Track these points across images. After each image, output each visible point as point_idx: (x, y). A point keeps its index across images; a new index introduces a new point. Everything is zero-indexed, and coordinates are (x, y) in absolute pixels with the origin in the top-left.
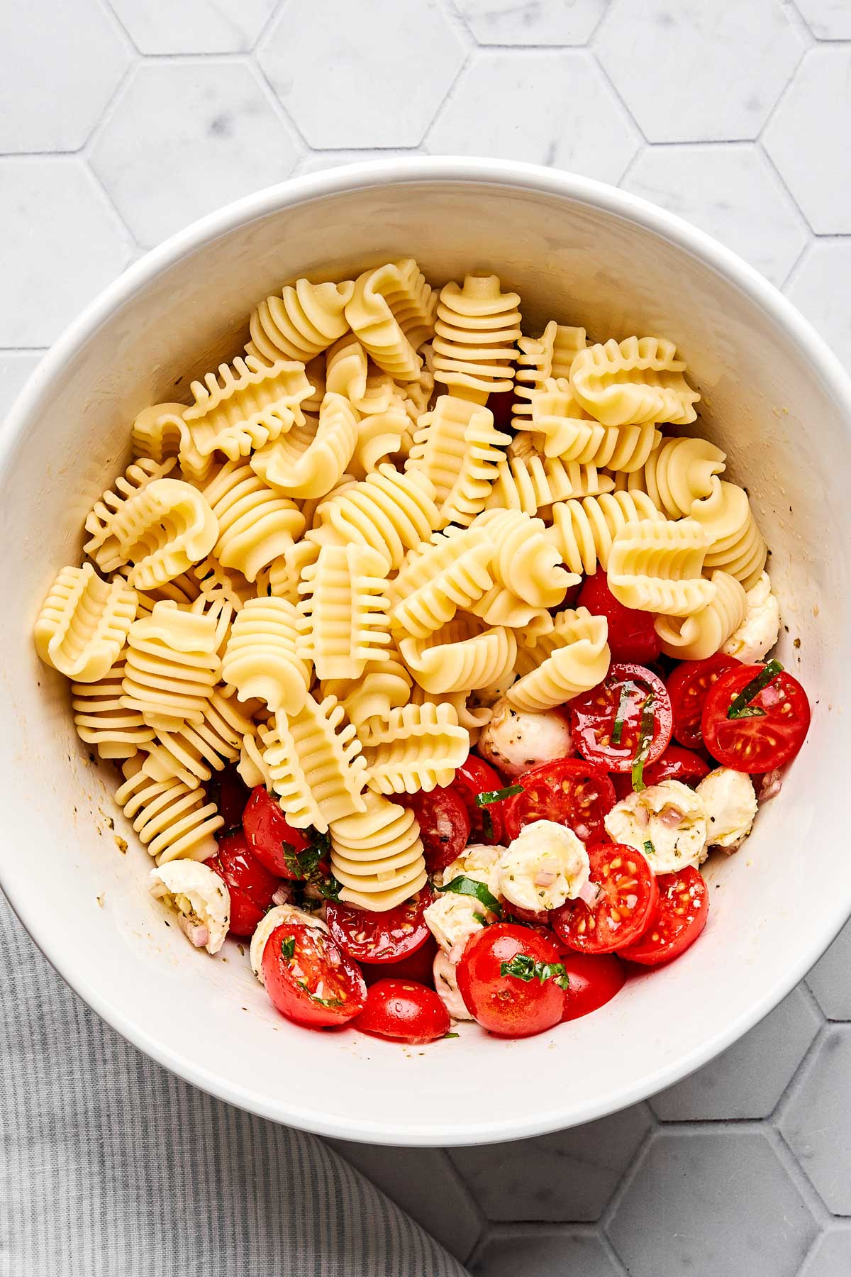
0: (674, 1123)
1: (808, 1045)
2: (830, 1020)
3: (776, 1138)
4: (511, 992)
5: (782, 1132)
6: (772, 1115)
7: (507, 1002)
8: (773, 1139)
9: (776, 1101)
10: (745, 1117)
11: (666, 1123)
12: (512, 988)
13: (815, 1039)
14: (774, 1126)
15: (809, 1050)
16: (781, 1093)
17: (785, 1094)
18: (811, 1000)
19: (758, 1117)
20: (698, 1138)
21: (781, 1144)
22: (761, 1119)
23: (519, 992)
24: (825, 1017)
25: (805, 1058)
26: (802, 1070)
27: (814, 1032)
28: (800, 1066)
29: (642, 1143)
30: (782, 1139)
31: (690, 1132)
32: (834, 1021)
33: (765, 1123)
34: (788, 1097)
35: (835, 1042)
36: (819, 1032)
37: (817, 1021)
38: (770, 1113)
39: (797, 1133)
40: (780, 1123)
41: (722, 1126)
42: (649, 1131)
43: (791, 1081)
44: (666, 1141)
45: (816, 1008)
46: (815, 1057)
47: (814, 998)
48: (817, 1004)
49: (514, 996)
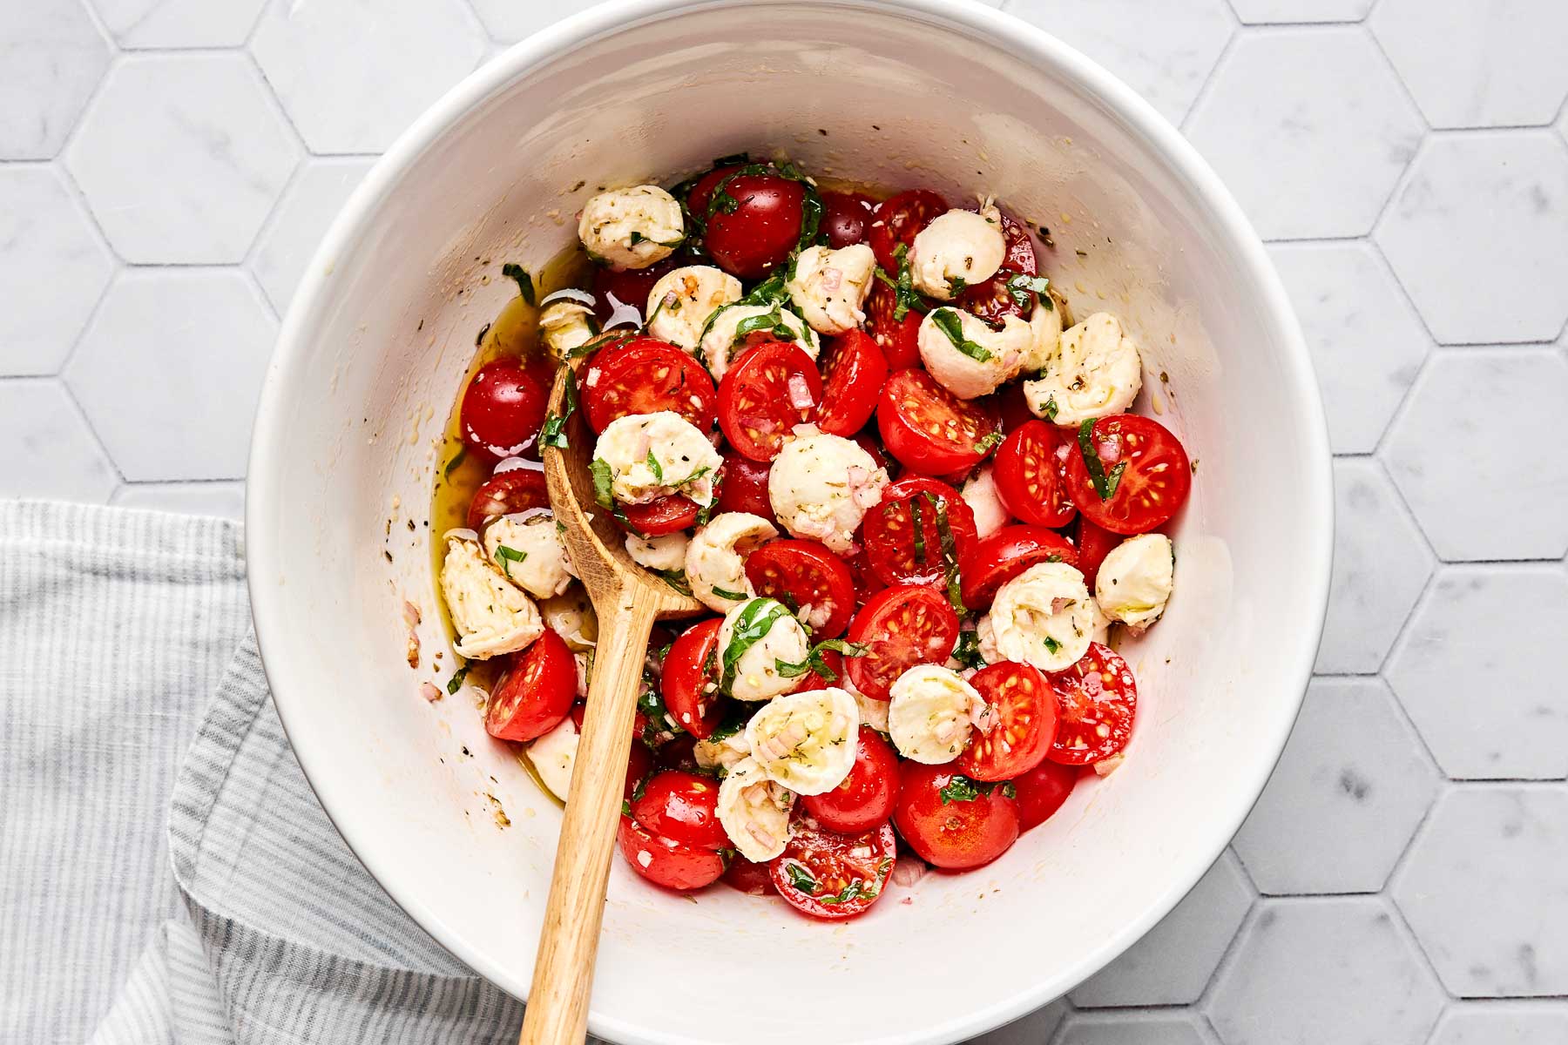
0: (1090, 1009)
1: (1239, 923)
2: (1263, 895)
3: (1205, 1025)
4: (959, 818)
5: (1211, 1020)
6: (1199, 1000)
7: (959, 831)
8: (1201, 1027)
9: (1204, 984)
10: (1170, 1003)
11: (1082, 1009)
12: (960, 814)
13: (1247, 916)
14: (1202, 1012)
15: (1241, 928)
16: (1209, 975)
17: (1214, 977)
18: (1242, 873)
19: (1183, 1002)
20: (1117, 1027)
21: (1210, 1032)
22: (1187, 1005)
23: (967, 815)
24: (1258, 891)
25: (1235, 937)
26: (1232, 950)
27: (1247, 907)
28: (1231, 945)
29: (1055, 1032)
30: (1211, 1027)
31: (1109, 1019)
32: (1268, 896)
33: (1191, 1009)
34: (1217, 981)
35: (1269, 919)
36: (1251, 908)
37: (1248, 896)
38: (1197, 998)
39: (1227, 1020)
40: (1209, 1009)
41: (1143, 1012)
42: (1063, 1019)
43: (1220, 963)
44: (1084, 1030)
45: (1248, 881)
46: (1247, 936)
47: (1245, 870)
48: (1249, 877)
49: (963, 821)
